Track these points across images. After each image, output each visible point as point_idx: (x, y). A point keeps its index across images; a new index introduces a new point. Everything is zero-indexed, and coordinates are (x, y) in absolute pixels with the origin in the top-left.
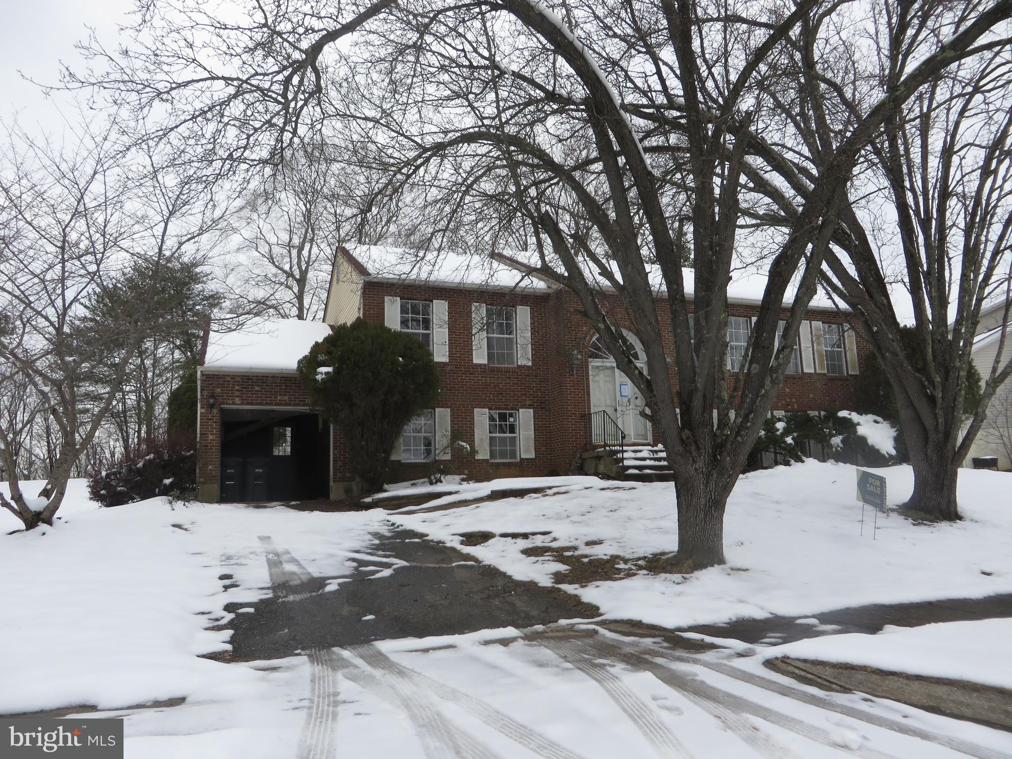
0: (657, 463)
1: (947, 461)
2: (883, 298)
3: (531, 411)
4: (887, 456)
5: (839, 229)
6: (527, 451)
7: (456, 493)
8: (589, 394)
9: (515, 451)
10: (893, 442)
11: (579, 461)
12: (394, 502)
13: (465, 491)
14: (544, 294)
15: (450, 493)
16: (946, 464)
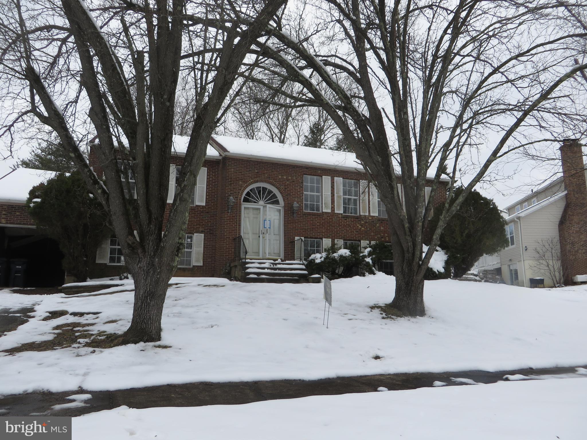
0: (273, 271)
1: (414, 274)
2: (378, 157)
3: (203, 235)
4: (437, 272)
5: (351, 108)
6: (197, 261)
7: (121, 285)
8: (240, 225)
9: (190, 261)
10: (444, 264)
11: (228, 268)
12: (74, 290)
13: (128, 284)
14: (216, 159)
15: (117, 285)
16: (413, 276)
